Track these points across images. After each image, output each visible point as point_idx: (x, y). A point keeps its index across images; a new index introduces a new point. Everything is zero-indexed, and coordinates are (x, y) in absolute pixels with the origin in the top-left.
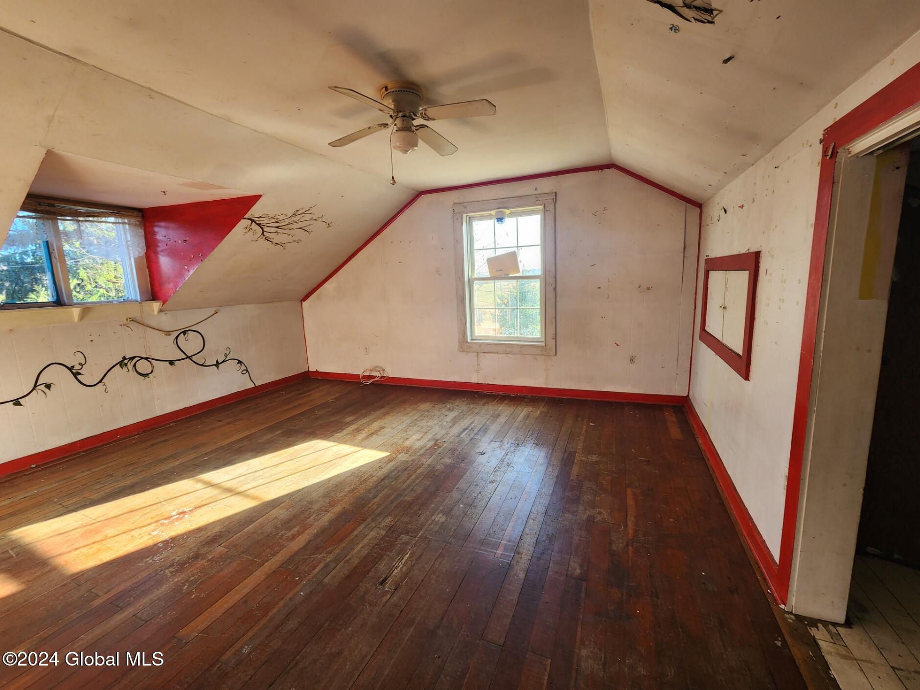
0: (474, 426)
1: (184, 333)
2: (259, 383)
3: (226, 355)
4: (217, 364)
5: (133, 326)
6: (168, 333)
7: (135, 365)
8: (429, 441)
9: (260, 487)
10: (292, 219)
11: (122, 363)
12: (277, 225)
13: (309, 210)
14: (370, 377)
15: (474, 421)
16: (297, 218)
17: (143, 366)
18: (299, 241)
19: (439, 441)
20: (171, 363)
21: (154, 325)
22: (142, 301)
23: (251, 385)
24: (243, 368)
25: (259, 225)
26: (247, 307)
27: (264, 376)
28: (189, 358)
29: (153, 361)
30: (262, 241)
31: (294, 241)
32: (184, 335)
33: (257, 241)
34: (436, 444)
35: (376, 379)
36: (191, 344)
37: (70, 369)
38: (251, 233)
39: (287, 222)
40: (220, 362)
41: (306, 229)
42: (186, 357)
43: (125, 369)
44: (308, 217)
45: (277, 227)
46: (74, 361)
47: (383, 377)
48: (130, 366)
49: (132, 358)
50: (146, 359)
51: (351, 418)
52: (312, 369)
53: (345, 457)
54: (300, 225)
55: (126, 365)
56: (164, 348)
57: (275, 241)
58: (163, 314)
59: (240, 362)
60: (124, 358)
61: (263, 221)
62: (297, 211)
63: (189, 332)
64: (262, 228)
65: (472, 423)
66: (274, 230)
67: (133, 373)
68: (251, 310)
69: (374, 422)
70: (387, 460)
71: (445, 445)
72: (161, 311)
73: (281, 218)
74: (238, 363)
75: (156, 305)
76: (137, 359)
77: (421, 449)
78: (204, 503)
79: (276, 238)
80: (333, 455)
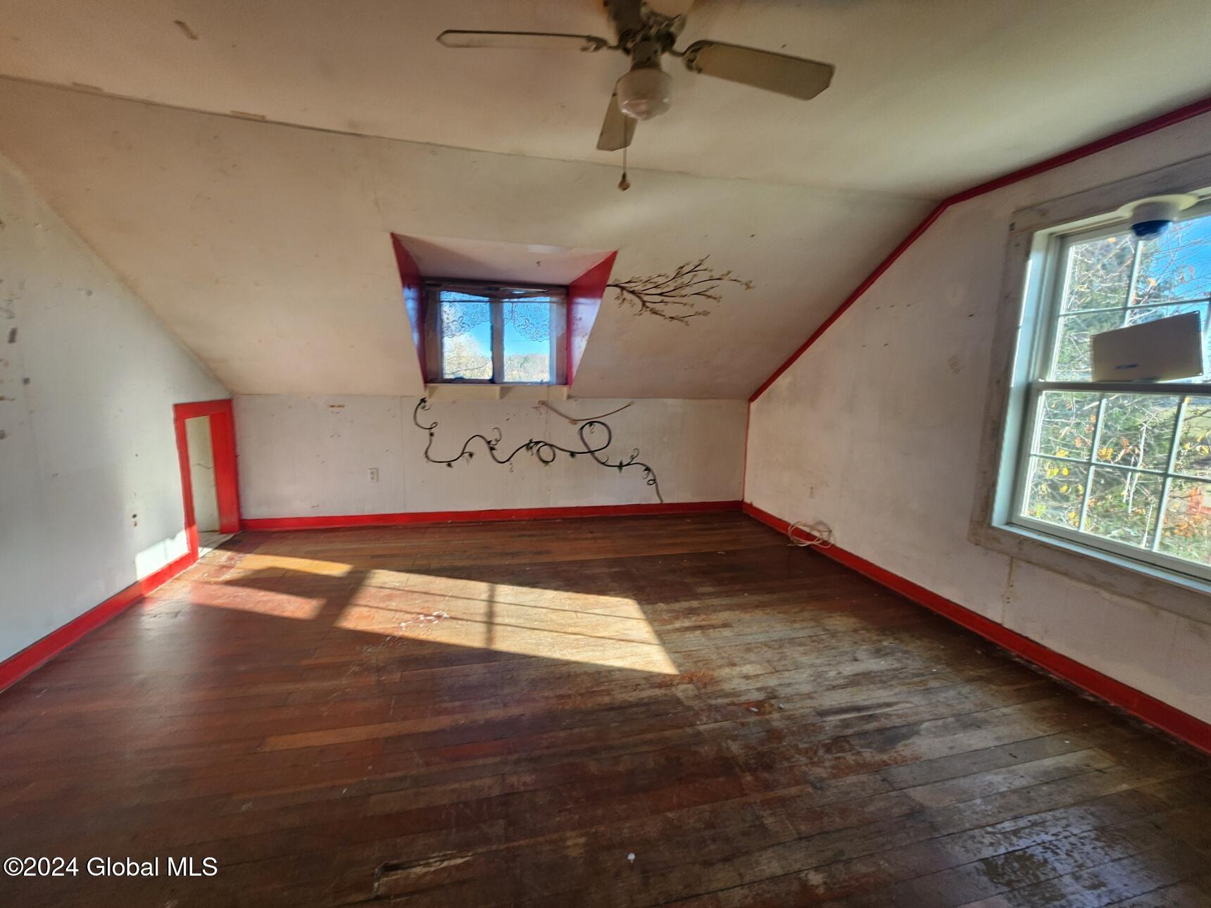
0: (882, 714)
1: (591, 424)
2: (667, 500)
3: (633, 458)
4: (621, 466)
5: (543, 409)
6: (574, 422)
7: (538, 450)
8: (759, 689)
9: (509, 628)
10: (679, 281)
11: (528, 446)
12: (659, 291)
13: (700, 265)
14: (809, 537)
15: (896, 703)
16: (686, 279)
17: (546, 453)
18: (705, 313)
19: (773, 702)
20: (573, 454)
21: (562, 410)
22: (557, 384)
23: (658, 501)
24: (651, 477)
25: (633, 292)
26: (670, 401)
27: (678, 492)
28: (591, 452)
29: (556, 450)
30: (647, 314)
31: (697, 313)
32: (591, 425)
33: (640, 314)
34: (759, 704)
35: (814, 543)
36: (596, 438)
37: (489, 443)
38: (626, 304)
39: (672, 286)
40: (624, 464)
41: (708, 293)
42: (586, 451)
43: (530, 452)
44: (703, 276)
45: (661, 294)
46: (491, 437)
47: (825, 543)
48: (535, 449)
49: (537, 443)
50: (551, 446)
51: (710, 589)
52: (747, 500)
53: (622, 643)
54: (696, 289)
55: (531, 448)
56: (567, 437)
57: (668, 314)
58: (571, 401)
59: (648, 469)
60: (531, 442)
61: (638, 287)
62: (682, 268)
63: (596, 424)
64: (639, 297)
65: (888, 705)
66: (659, 298)
67: (535, 458)
68: (674, 405)
69: (729, 610)
70: (658, 680)
71: (776, 715)
72: (569, 397)
73: (661, 280)
74: (645, 470)
75: (565, 389)
76: (541, 444)
77: (727, 695)
78: (465, 617)
79: (669, 310)
80: (617, 632)
